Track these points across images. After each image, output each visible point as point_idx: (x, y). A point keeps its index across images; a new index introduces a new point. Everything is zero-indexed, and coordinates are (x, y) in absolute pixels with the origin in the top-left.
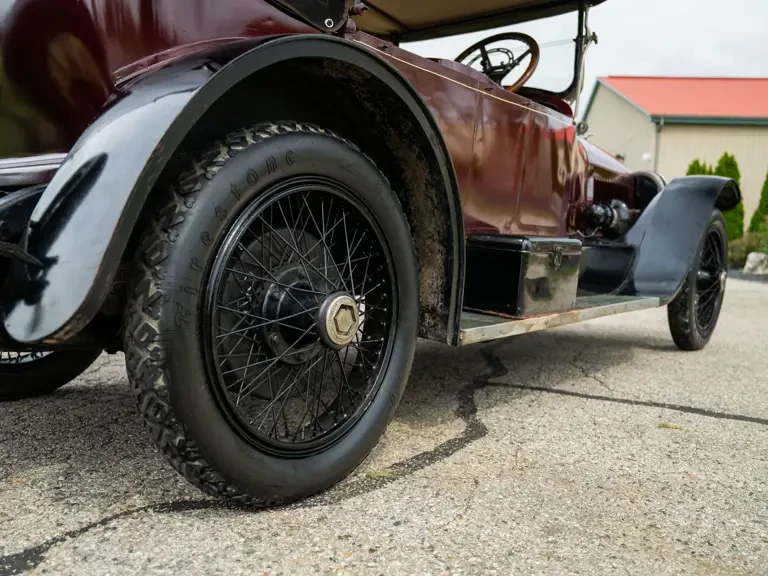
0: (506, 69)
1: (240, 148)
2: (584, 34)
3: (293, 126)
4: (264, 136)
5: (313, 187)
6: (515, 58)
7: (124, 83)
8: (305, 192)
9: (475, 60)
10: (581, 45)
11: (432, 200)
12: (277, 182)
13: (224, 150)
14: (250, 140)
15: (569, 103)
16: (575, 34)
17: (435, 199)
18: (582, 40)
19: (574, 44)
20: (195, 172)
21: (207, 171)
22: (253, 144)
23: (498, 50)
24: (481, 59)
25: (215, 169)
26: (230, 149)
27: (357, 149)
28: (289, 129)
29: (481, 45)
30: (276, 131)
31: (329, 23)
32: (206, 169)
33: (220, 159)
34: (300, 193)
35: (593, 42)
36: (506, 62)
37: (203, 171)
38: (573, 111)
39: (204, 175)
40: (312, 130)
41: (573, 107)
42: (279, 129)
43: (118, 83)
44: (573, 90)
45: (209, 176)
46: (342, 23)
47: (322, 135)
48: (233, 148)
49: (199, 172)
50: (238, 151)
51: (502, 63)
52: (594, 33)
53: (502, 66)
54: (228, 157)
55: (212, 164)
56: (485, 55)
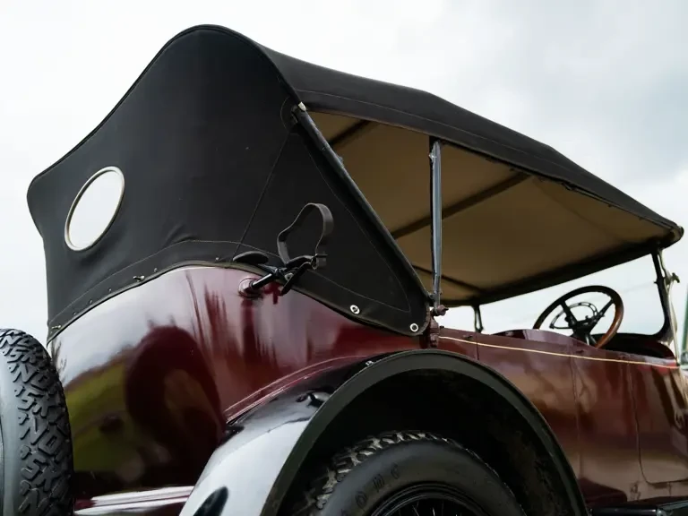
0: (591, 322)
1: (347, 471)
2: (664, 275)
3: (394, 438)
4: (368, 454)
5: (422, 496)
6: (599, 311)
7: (235, 420)
8: (414, 503)
9: (558, 316)
10: (664, 288)
11: (545, 482)
12: (386, 498)
13: (331, 475)
14: (355, 461)
15: (666, 344)
16: (655, 277)
17: (548, 481)
18: (663, 282)
19: (656, 285)
20: (307, 502)
21: (317, 500)
22: (359, 465)
23: (580, 304)
24: (564, 315)
25: (325, 497)
26: (337, 474)
27: (460, 446)
28: (391, 442)
29: (561, 301)
30: (379, 446)
31: (414, 328)
32: (316, 499)
33: (329, 486)
34: (410, 505)
35: (675, 281)
36: (590, 315)
37: (314, 501)
38: (673, 351)
39: (315, 505)
40: (413, 437)
41: (672, 347)
42: (381, 443)
43: (230, 420)
44: (667, 330)
45: (320, 505)
46: (426, 325)
47: (423, 440)
48: (340, 472)
49: (310, 502)
50: (345, 475)
51: (587, 317)
52: (674, 274)
53: (587, 320)
54: (335, 482)
55: (322, 492)
56: (567, 310)
